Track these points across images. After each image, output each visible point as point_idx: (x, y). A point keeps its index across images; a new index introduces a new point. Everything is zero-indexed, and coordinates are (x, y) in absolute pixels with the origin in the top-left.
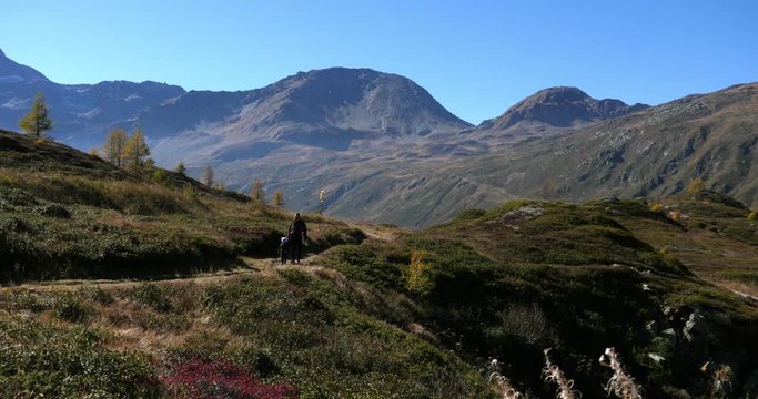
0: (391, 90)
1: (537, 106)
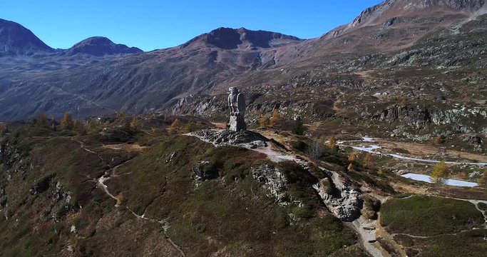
0: (10, 30)
1: (86, 46)
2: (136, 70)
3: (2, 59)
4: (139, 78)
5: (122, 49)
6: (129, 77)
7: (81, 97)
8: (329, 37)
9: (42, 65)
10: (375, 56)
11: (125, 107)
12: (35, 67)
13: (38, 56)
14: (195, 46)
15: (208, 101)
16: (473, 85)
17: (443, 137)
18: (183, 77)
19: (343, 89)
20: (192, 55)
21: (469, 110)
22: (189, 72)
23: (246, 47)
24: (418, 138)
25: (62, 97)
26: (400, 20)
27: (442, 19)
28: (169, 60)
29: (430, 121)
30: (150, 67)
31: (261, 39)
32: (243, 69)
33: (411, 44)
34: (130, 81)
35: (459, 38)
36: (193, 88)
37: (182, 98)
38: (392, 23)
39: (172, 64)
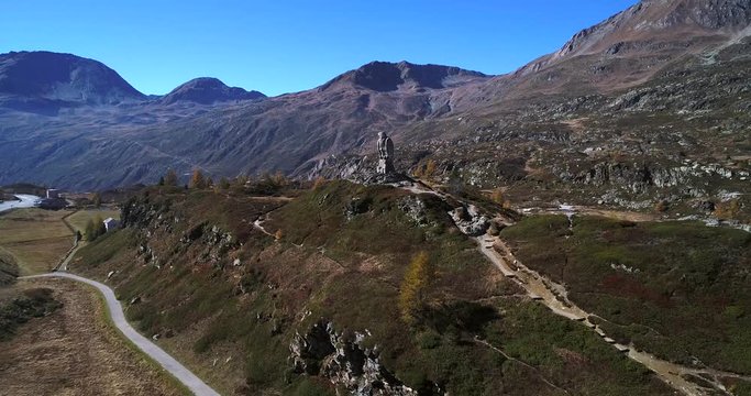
0: (89, 70)
1: (190, 90)
2: (257, 122)
3: (79, 111)
4: (263, 133)
5: (238, 93)
6: (249, 132)
7: (184, 160)
8: (527, 72)
9: (132, 117)
10: (591, 98)
11: (243, 173)
12: (122, 120)
13: (126, 106)
14: (337, 88)
15: (357, 162)
16: (728, 135)
17: (666, 203)
18: (321, 132)
19: (542, 144)
20: (334, 100)
21: (702, 168)
22: (331, 124)
23: (409, 89)
24: (634, 205)
25: (160, 160)
26: (629, 45)
27: (691, 43)
28: (303, 108)
29: (652, 183)
30: (275, 117)
31: (431, 76)
32: (405, 118)
33: (645, 80)
34: (251, 136)
35: (714, 69)
36: (335, 145)
37: (321, 159)
38: (617, 50)
39: (307, 113)
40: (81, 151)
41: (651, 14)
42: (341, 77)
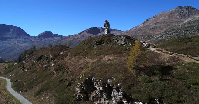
0: (16, 29)
1: (43, 35)
2: (61, 43)
3: (12, 40)
5: (56, 35)
8: (133, 30)
9: (27, 42)
10: (150, 36)
12: (24, 42)
13: (26, 39)
14: (83, 34)
20: (82, 37)
26: (159, 23)
27: (174, 22)
30: (66, 41)
33: (163, 31)
35: (181, 29)
38: (156, 24)
39: (75, 40)
40: (12, 50)
41: (164, 15)
42: (84, 31)
